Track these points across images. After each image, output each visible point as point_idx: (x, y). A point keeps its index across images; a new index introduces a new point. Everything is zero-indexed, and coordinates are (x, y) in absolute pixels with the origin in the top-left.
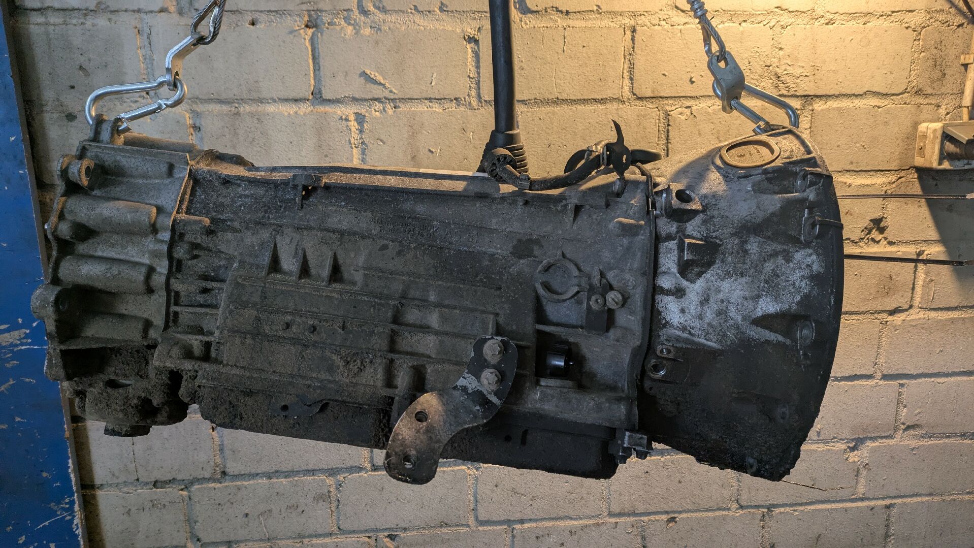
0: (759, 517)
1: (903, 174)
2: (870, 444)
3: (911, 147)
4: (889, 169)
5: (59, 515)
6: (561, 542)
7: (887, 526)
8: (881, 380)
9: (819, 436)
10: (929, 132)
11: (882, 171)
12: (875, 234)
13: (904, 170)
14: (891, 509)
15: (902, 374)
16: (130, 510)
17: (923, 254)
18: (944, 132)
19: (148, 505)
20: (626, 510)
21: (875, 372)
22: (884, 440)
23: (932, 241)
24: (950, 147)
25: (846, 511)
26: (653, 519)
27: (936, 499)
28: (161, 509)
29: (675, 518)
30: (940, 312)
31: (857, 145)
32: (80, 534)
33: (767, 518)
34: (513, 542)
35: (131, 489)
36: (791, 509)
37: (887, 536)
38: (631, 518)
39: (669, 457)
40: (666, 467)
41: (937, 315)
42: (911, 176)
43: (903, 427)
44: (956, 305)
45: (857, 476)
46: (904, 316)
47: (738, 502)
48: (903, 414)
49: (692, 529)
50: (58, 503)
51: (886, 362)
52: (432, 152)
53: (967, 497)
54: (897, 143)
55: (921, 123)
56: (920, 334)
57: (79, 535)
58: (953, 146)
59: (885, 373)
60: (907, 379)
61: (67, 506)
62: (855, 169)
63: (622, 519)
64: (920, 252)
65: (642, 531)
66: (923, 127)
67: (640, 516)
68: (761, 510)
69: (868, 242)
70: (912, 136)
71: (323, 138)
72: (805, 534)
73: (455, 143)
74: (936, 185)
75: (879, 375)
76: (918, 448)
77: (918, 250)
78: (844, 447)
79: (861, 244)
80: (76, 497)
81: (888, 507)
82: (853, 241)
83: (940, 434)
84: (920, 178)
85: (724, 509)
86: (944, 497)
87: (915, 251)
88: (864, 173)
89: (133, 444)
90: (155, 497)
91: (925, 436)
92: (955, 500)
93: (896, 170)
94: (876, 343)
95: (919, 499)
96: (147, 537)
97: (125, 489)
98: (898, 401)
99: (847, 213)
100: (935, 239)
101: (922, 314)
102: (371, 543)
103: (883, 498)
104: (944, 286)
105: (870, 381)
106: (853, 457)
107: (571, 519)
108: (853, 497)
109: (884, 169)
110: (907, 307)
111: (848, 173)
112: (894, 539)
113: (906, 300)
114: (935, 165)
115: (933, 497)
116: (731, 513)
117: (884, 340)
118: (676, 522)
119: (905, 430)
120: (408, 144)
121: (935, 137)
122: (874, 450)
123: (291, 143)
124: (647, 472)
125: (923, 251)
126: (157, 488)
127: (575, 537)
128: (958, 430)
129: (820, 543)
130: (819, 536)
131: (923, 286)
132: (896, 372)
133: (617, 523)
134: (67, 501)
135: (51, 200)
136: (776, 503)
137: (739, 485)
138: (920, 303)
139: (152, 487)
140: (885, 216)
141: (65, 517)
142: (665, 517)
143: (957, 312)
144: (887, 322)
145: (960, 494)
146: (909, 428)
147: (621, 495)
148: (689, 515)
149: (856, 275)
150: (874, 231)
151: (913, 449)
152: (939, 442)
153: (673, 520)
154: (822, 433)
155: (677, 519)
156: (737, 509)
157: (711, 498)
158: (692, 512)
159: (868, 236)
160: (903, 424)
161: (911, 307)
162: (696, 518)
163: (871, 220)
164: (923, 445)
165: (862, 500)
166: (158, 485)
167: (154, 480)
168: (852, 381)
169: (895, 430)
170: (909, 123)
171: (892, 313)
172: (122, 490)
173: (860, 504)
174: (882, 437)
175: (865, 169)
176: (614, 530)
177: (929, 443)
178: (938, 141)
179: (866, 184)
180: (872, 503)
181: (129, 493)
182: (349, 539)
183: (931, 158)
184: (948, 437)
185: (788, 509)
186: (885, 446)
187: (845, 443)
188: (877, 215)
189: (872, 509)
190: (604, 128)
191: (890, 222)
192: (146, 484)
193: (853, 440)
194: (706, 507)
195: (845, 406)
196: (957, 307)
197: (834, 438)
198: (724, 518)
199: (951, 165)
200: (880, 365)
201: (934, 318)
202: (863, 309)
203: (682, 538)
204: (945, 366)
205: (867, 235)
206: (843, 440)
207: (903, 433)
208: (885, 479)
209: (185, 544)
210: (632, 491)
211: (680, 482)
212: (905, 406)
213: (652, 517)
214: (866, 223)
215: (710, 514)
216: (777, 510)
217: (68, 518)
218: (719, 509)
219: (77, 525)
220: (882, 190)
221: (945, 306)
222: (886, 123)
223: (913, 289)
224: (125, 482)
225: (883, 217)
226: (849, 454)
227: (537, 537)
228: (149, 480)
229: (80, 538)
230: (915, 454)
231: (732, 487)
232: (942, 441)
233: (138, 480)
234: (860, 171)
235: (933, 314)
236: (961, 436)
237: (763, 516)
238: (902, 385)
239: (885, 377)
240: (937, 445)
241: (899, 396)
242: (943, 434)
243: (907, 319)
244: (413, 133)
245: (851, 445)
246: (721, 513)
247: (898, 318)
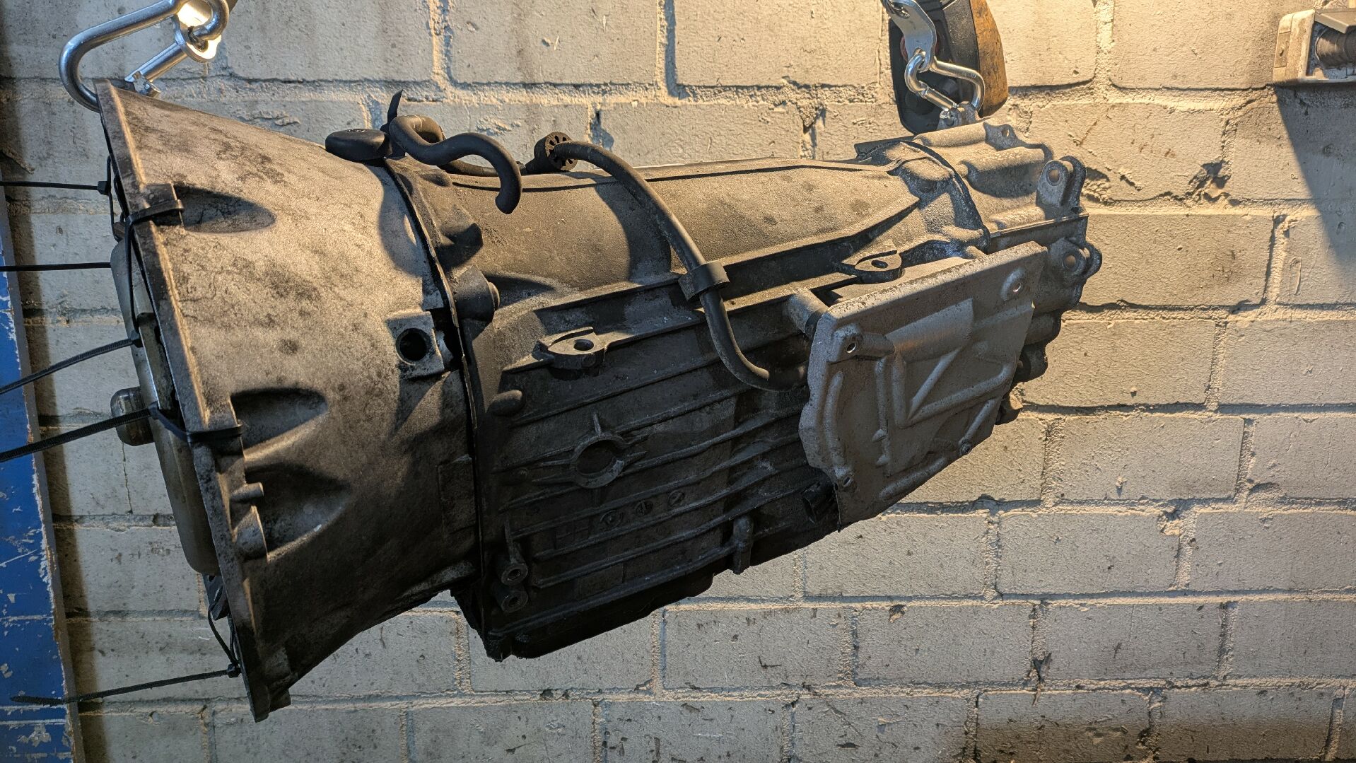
0: (1029, 612)
1: (1254, 95)
2: (1196, 508)
3: (1268, 54)
4: (1232, 86)
5: (19, 554)
6: (733, 634)
7: (1223, 635)
8: (1216, 412)
9: (1120, 495)
10: (1293, 27)
11: (1222, 90)
12: (1210, 188)
13: (1256, 89)
14: (1230, 609)
15: (1247, 405)
16: (120, 555)
17: (1284, 220)
18: (1315, 23)
19: (145, 549)
20: (830, 591)
21: (1208, 400)
22: (1220, 505)
23: (1299, 200)
24: (1325, 46)
25: (1160, 609)
26: (869, 606)
27: (1298, 597)
28: (163, 556)
29: (902, 606)
30: (1309, 312)
31: (1184, 49)
32: (50, 582)
33: (1040, 612)
34: (664, 630)
35: (122, 524)
36: (1076, 602)
37: (1222, 651)
38: (837, 603)
39: (893, 515)
40: (888, 531)
41: (1304, 315)
42: (1267, 99)
43: (1250, 486)
44: (1334, 301)
45: (1177, 556)
46: (1254, 315)
47: (995, 588)
48: (1250, 467)
49: (927, 625)
50: (19, 536)
51: (1224, 385)
52: (547, 45)
53: (1348, 597)
54: (1246, 47)
55: (1284, 15)
56: (1278, 344)
57: (48, 584)
58: (1328, 42)
59: (1223, 402)
60: (1257, 413)
61: (31, 541)
62: (1180, 86)
63: (824, 605)
64: (1278, 217)
65: (853, 624)
66: (1285, 21)
67: (850, 602)
68: (1032, 601)
69: (1200, 199)
70: (1270, 35)
71: (389, 19)
72: (1098, 641)
73: (581, 31)
74: (1306, 113)
75: (1214, 405)
76: (1271, 519)
77: (1276, 215)
78: (1158, 511)
79: (1189, 202)
80: (43, 529)
81: (1224, 607)
82: (1176, 198)
83: (1306, 499)
84: (1280, 102)
85: (975, 598)
86: (1311, 596)
87: (1272, 214)
88: (1194, 93)
89: (125, 460)
90: (156, 538)
91: (1283, 501)
92: (1327, 601)
93: (1244, 90)
94: (1210, 355)
95: (1271, 597)
96: (144, 595)
97: (114, 525)
98: (1242, 446)
99: (1168, 153)
100: (1303, 197)
101: (1280, 314)
102: (459, 621)
103: (1218, 593)
104: (1315, 270)
105: (1200, 413)
106: (1173, 528)
107: (749, 600)
108: (1171, 589)
109: (1225, 87)
110: (1258, 301)
111: (1169, 92)
112: (1233, 655)
113: (1257, 291)
114: (1301, 75)
115: (1294, 595)
116: (985, 604)
117: (1222, 352)
118: (903, 613)
119: (1252, 491)
120: (512, 31)
121: (1303, 31)
122: (1204, 519)
123: (344, 25)
124: (861, 537)
125: (1285, 216)
126: (158, 525)
127: (754, 628)
128: (1334, 494)
129: (1118, 656)
130: (1118, 647)
131: (1283, 270)
132: (1240, 401)
133: (815, 610)
134: (31, 533)
135: (8, 100)
136: (1053, 592)
137: (998, 562)
138: (1278, 295)
139: (151, 522)
140: (1226, 160)
141: (29, 556)
142: (886, 605)
143: (1334, 312)
144: (1226, 323)
145: (1336, 592)
146: (1258, 487)
147: (821, 568)
148: (922, 603)
149: (1180, 249)
150: (1209, 182)
151: (1264, 520)
152: (1305, 511)
153: (898, 609)
154: (1125, 489)
155: (905, 609)
156: (995, 598)
157: (955, 579)
158: (927, 599)
159: (1200, 190)
160: (1250, 481)
161: (1264, 302)
162: (934, 608)
163: (1204, 166)
164: (1282, 515)
165: (1185, 593)
166: (161, 520)
167: (155, 513)
168: (1171, 413)
169: (1237, 491)
170: (1265, 17)
171: (1235, 309)
172: (110, 525)
173: (1181, 600)
174: (1217, 500)
175: (1196, 87)
176: (812, 620)
177: (1289, 512)
178: (1307, 36)
179: (1197, 109)
180: (1201, 600)
181: (119, 530)
182: (429, 613)
183: (1296, 67)
184: (1319, 504)
185: (1071, 602)
186: (1221, 513)
187: (1160, 506)
188: (1213, 157)
189: (1201, 608)
190: (800, 13)
191: (1235, 168)
192: (143, 518)
193: (1171, 502)
194: (948, 593)
195: (1160, 450)
196: (1336, 304)
197: (1143, 498)
198: (975, 610)
199: (1325, 75)
200: (1216, 390)
201: (1299, 320)
202: (1190, 303)
203: (912, 638)
204: (1316, 394)
205: (1197, 188)
206: (1157, 501)
207: (1249, 495)
208: (1220, 564)
209: (199, 608)
210: (837, 564)
211: (909, 554)
212: (1253, 454)
213: (868, 605)
214: (1197, 170)
215: (954, 603)
216: (1055, 603)
217: (33, 558)
218: (966, 597)
219: (44, 569)
220: (1222, 120)
221: (1317, 302)
222: (1229, 16)
223: (1268, 274)
224: (113, 514)
225: (1222, 161)
226: (1165, 523)
227: (699, 626)
228: (147, 513)
229: (49, 589)
230: (1267, 528)
231: (987, 564)
232: (1310, 511)
233: (131, 512)
234: (1189, 89)
235: (1298, 314)
236: (1339, 503)
237: (1034, 610)
238: (1248, 422)
239: (1223, 408)
240: (1301, 516)
241: (1243, 438)
242: (1312, 499)
243: (1258, 319)
244: (520, 15)
245: (1170, 510)
246: (971, 602)
247: (1245, 318)
